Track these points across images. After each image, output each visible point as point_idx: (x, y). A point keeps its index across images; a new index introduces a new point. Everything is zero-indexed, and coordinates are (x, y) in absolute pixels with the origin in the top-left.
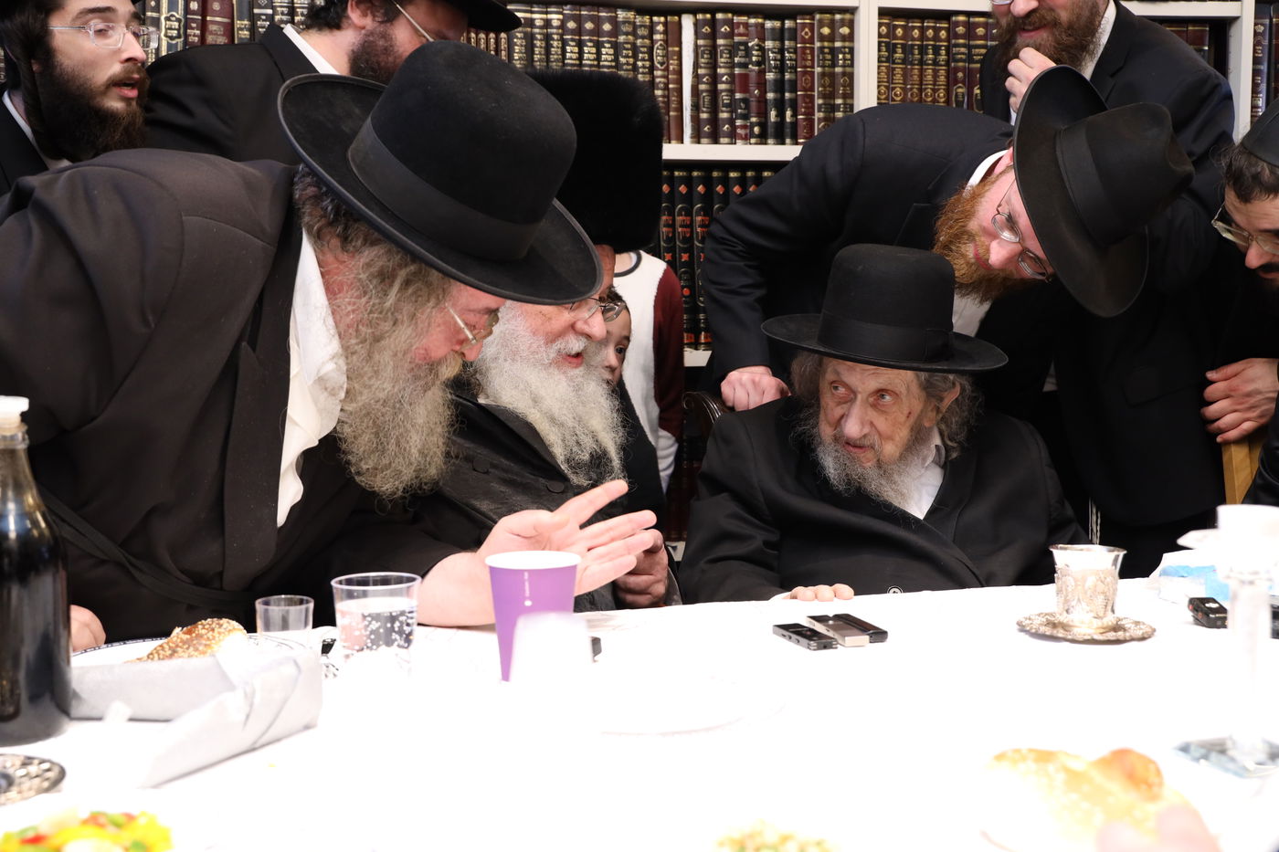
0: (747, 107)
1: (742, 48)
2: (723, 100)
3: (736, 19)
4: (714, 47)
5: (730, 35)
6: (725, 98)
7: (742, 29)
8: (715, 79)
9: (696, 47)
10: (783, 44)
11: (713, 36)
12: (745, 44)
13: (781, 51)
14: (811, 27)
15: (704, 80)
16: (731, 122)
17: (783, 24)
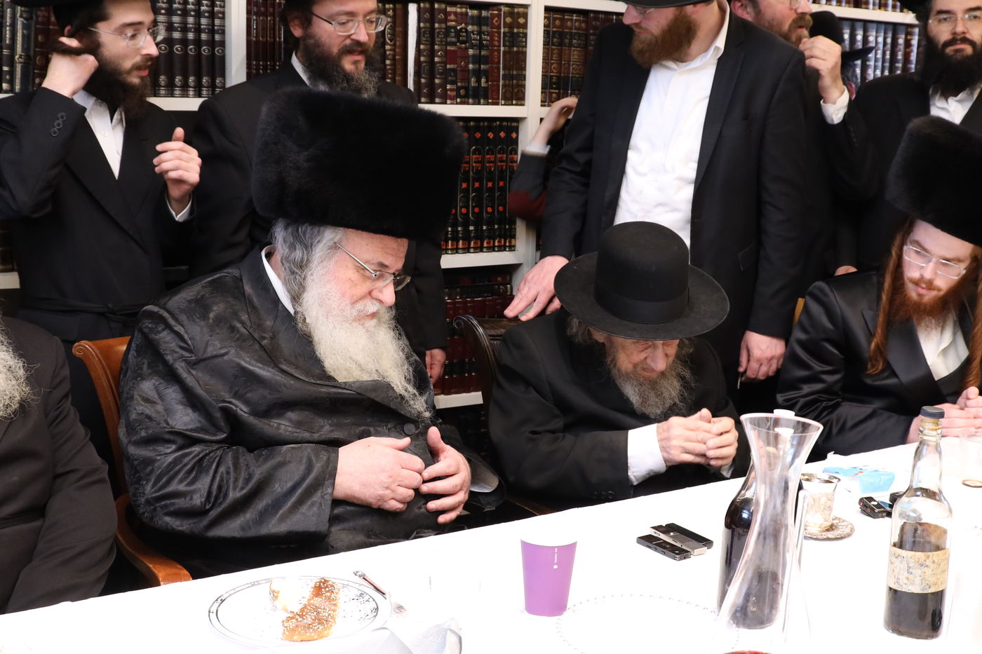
0: (456, 76)
1: (453, 30)
2: (438, 69)
3: (449, 9)
4: (433, 28)
5: (446, 20)
6: (439, 68)
7: (452, 17)
8: (432, 53)
9: (419, 29)
10: (481, 29)
11: (432, 21)
12: (455, 27)
13: (480, 33)
14: (499, 15)
15: (425, 53)
16: (443, 86)
17: (481, 13)
